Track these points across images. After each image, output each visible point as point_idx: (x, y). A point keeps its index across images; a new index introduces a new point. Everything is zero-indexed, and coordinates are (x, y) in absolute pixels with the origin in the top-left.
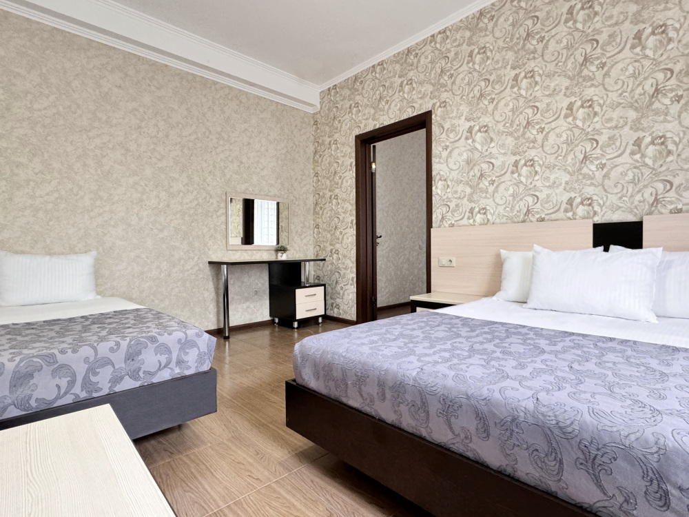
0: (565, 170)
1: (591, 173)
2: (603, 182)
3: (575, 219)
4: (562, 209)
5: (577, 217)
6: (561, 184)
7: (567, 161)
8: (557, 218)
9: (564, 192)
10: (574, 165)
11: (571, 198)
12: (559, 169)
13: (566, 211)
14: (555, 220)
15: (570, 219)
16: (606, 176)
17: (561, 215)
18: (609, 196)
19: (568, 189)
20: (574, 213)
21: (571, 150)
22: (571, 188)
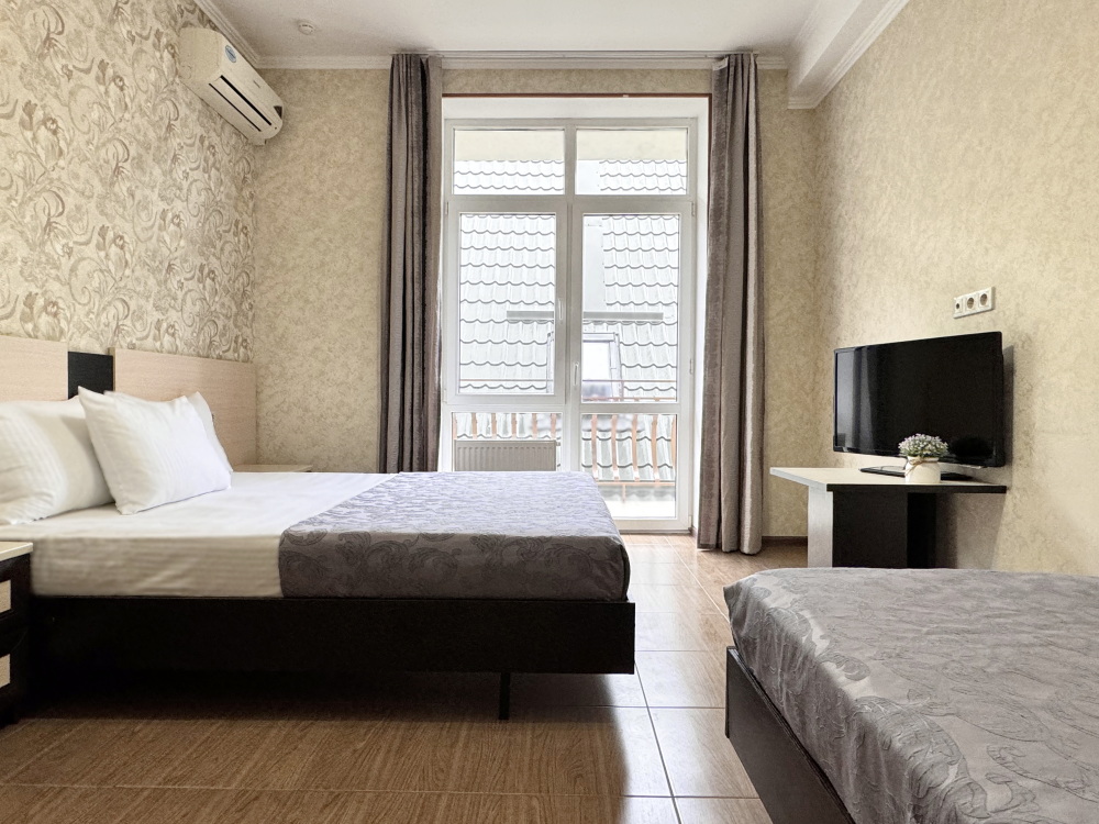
0: (22, 233)
1: (56, 257)
2: (70, 279)
3: (36, 337)
4: (18, 315)
5: (39, 334)
6: (15, 260)
7: (23, 217)
8: (9, 330)
9: (22, 279)
10: (34, 230)
11: (30, 294)
12: (12, 227)
13: (24, 319)
14: (8, 334)
15: (30, 336)
16: (73, 270)
17: (14, 324)
18: (77, 306)
19: (26, 274)
20: (35, 326)
21: (31, 199)
22: (30, 276)
